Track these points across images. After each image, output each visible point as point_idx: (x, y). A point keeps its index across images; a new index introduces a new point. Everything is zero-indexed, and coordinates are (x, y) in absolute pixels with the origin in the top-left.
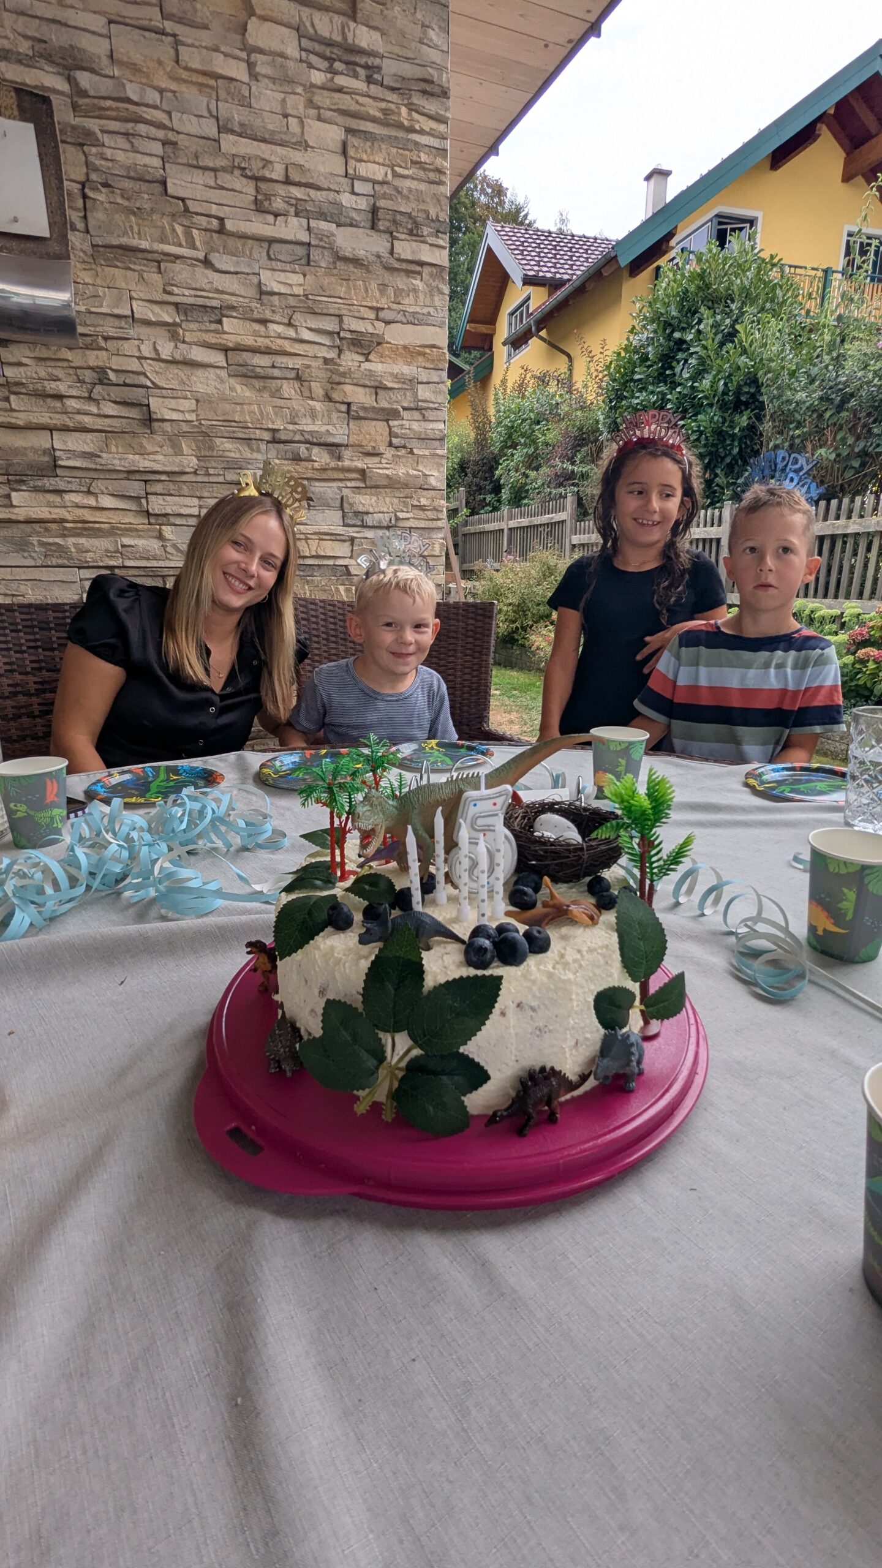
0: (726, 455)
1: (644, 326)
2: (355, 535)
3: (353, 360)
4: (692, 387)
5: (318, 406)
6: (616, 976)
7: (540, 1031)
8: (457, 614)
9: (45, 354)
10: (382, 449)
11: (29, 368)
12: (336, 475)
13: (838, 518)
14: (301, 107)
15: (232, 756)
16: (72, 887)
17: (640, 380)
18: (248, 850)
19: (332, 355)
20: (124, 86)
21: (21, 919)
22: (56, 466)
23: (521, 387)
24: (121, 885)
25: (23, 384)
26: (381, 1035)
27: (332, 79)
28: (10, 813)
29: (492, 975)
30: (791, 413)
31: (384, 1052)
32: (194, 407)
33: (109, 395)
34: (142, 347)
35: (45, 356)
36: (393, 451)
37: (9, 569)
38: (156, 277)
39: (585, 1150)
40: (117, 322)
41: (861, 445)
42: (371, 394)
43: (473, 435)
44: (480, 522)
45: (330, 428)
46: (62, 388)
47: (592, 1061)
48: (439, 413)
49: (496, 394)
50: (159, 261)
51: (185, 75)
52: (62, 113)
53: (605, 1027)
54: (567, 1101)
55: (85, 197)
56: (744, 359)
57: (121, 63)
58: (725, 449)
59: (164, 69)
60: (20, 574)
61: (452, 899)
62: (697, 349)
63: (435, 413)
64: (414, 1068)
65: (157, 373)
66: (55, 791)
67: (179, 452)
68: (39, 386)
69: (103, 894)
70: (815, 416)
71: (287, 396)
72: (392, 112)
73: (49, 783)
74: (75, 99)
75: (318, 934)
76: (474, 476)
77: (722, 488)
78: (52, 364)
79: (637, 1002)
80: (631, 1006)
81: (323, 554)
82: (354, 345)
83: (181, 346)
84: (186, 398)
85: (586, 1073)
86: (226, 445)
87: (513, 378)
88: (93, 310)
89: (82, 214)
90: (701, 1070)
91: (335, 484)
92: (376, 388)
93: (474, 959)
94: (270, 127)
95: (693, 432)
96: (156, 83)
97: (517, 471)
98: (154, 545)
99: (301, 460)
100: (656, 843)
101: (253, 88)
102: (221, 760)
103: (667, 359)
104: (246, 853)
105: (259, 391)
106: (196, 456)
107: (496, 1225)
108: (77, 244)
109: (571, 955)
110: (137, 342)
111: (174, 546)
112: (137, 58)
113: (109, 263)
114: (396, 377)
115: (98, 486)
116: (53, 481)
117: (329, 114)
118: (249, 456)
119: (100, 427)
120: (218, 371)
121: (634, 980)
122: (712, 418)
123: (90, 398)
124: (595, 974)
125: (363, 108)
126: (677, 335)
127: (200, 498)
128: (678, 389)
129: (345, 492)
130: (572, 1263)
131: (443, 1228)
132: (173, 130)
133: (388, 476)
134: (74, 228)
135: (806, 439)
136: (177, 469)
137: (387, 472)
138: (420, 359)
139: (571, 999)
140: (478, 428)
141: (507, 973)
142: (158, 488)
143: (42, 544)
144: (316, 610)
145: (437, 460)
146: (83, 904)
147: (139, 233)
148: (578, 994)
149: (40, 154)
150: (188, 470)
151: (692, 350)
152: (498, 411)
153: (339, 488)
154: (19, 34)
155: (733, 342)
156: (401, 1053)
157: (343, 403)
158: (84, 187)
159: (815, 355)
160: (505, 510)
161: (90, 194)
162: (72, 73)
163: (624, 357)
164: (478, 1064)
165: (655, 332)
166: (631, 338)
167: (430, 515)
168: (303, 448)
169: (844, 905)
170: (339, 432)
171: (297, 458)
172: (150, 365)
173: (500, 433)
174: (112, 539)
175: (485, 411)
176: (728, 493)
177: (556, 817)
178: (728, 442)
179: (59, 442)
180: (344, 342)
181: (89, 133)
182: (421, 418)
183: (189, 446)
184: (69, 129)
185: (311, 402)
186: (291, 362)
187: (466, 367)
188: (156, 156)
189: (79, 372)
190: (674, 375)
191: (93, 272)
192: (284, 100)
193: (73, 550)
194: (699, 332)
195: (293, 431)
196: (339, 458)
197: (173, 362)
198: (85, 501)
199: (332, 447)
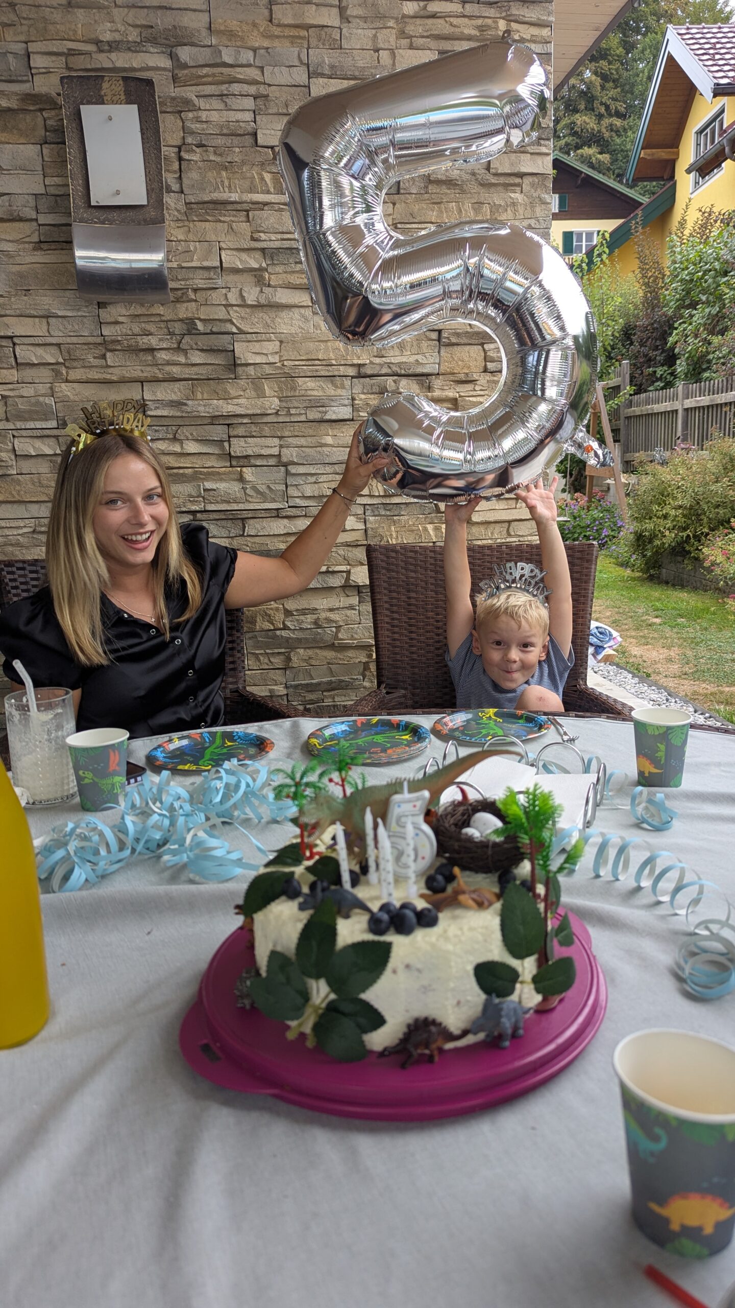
7: (425, 989)
10: (476, 375)
11: (125, 326)
14: (392, 39)
16: (121, 849)
20: (220, 52)
21: (79, 875)
23: (704, 228)
24: (162, 850)
25: (118, 341)
26: (308, 980)
27: (425, 7)
28: (79, 779)
29: (386, 941)
31: (310, 993)
32: (277, 349)
33: (196, 344)
34: (230, 295)
35: (139, 312)
36: (488, 377)
38: (245, 225)
40: (206, 274)
43: (641, 294)
44: (648, 402)
45: (420, 358)
46: (153, 341)
50: (247, 210)
51: (277, 31)
52: (164, 88)
55: (180, 159)
57: (220, 33)
59: (259, 31)
64: (332, 1008)
65: (243, 318)
66: (116, 762)
67: (261, 394)
68: (132, 342)
69: (146, 857)
72: (488, 27)
73: (112, 754)
74: (176, 72)
76: (642, 345)
78: (145, 319)
83: (265, 290)
84: (269, 340)
86: (309, 384)
87: (695, 216)
88: (184, 265)
89: (177, 175)
93: (375, 928)
94: (360, 64)
96: (250, 44)
97: (696, 336)
98: (234, 488)
101: (344, 31)
106: (278, 397)
108: (173, 205)
109: (454, 932)
110: (224, 291)
111: (254, 488)
112: (234, 25)
113: (201, 218)
115: (184, 432)
117: (421, 41)
118: (333, 393)
119: (187, 376)
120: (302, 311)
123: (179, 349)
124: (473, 948)
125: (457, 30)
127: (281, 438)
132: (265, 84)
134: (169, 190)
136: (259, 412)
139: (451, 966)
141: (397, 940)
142: (241, 431)
146: (128, 865)
147: (230, 186)
149: (142, 129)
150: (269, 412)
152: (674, 262)
154: (129, 25)
156: (323, 996)
157: (434, 330)
158: (180, 151)
160: (680, 386)
161: (185, 155)
162: (174, 50)
164: (377, 1009)
168: (390, 382)
170: (429, 361)
171: (384, 392)
172: (236, 312)
173: (675, 289)
174: (195, 484)
175: (657, 263)
179: (150, 393)
181: (187, 102)
183: (271, 388)
184: (169, 100)
188: (249, 110)
189: (170, 325)
191: (186, 228)
192: (375, 36)
195: (380, 364)
196: (429, 388)
197: (259, 306)
198: (171, 448)
199: (422, 378)
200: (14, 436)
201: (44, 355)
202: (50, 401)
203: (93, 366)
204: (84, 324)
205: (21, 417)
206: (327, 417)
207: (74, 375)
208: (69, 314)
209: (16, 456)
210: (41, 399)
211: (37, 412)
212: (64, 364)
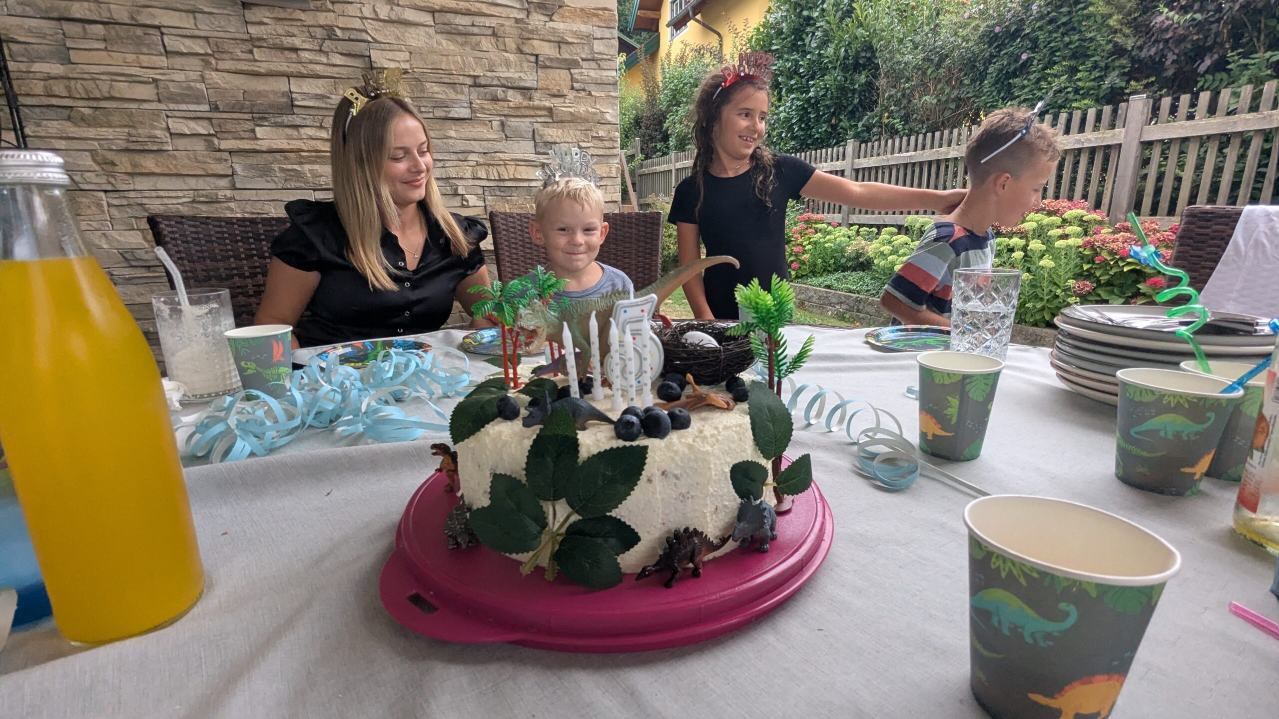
0: (848, 105)
1: (778, 7)
2: (545, 161)
3: (539, 20)
4: (819, 54)
5: (511, 57)
6: (748, 452)
7: (684, 497)
8: (631, 223)
9: (282, 15)
10: (565, 92)
11: (270, 27)
12: (528, 112)
13: (941, 146)
15: (440, 334)
16: (289, 421)
17: (777, 50)
18: (449, 397)
19: (521, 15)
21: (242, 446)
22: (293, 106)
23: (682, 58)
25: (264, 39)
26: (542, 503)
28: (241, 371)
29: (638, 446)
30: (901, 71)
31: (545, 518)
32: (407, 58)
33: (336, 48)
34: (364, 9)
35: (283, 16)
36: (574, 93)
37: (254, 192)
39: (724, 596)
41: (956, 92)
42: (555, 47)
43: (645, 97)
44: (652, 165)
45: (522, 75)
46: (297, 42)
47: (730, 526)
48: (612, 63)
49: (663, 65)
53: (741, 497)
54: (709, 561)
56: (860, 30)
58: (847, 100)
60: (264, 195)
61: (607, 397)
62: (822, 24)
63: (608, 63)
64: (574, 531)
65: (376, 30)
66: (281, 351)
68: (278, 41)
70: (920, 73)
71: (485, 49)
73: (275, 345)
75: (488, 423)
76: (647, 128)
77: (846, 130)
78: (289, 23)
79: (770, 479)
80: (763, 483)
81: (519, 177)
82: (540, 8)
83: (395, 8)
84: (401, 51)
85: (726, 537)
86: (435, 88)
87: (676, 52)
90: (827, 538)
91: (528, 120)
92: (559, 42)
93: (623, 432)
95: (821, 89)
97: (681, 123)
99: (498, 100)
100: (782, 343)
102: (431, 336)
103: (798, 32)
104: (446, 400)
105: (462, 45)
106: (411, 98)
107: (644, 663)
109: (708, 431)
110: (359, 6)
114: (575, 34)
116: (290, 117)
118: (454, 97)
119: (329, 75)
120: (427, 29)
121: (767, 457)
122: (836, 78)
123: (321, 51)
124: (730, 448)
126: (805, 13)
128: (808, 57)
129: (536, 126)
130: (712, 690)
131: (598, 667)
133: (571, 113)
135: (914, 90)
137: (570, 110)
138: (595, 19)
139: (710, 469)
140: (648, 91)
141: (653, 444)
143: (282, 170)
144: (514, 223)
145: (611, 100)
146: (298, 438)
148: (715, 464)
151: (818, 24)
152: (665, 78)
153: (531, 123)
155: (851, 17)
156: (562, 520)
157: (532, 55)
159: (918, 26)
160: (672, 154)
163: (763, 32)
164: (629, 526)
165: (788, 11)
166: (768, 17)
167: (607, 144)
168: (500, 92)
169: (949, 411)
170: (529, 79)
171: (495, 99)
172: (370, 24)
173: (666, 95)
175: (654, 78)
176: (851, 133)
177: (699, 333)
178: (850, 95)
179: (296, 86)
180: (532, 5)
182: (596, 67)
185: (505, 54)
186: (487, 22)
187: (637, 46)
189: (311, 29)
190: (804, 45)
193: (309, 175)
194: (823, 10)
195: (491, 77)
196: (530, 99)
197: (391, 22)
198: (318, 134)
199: (525, 90)
200: (167, 117)
201: (194, 46)
202: (202, 86)
203: (241, 60)
204: (230, 21)
205: (172, 99)
206: (451, 115)
207: (222, 65)
208: (216, 11)
209: (171, 134)
210: (192, 84)
211: (188, 95)
212: (213, 56)
